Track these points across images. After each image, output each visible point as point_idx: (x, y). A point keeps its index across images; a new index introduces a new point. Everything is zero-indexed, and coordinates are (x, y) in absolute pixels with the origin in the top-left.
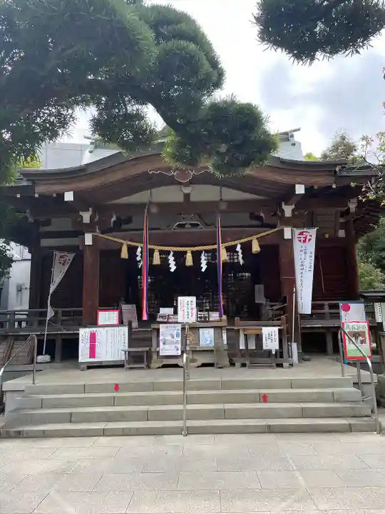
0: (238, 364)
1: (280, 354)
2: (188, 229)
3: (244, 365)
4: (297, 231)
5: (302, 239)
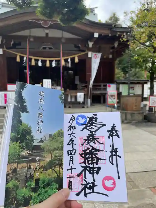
0: (67, 107)
1: (84, 103)
2: (47, 49)
3: (70, 107)
4: (94, 54)
5: (95, 57)
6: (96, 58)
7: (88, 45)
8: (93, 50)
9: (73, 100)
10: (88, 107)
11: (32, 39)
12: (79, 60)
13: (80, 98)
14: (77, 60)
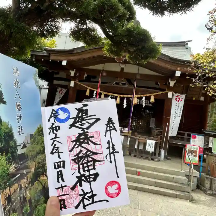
0: (133, 155)
1: (154, 154)
2: (120, 85)
3: (135, 156)
4: (175, 95)
5: (178, 99)
6: (178, 101)
7: (169, 83)
8: (175, 90)
9: (141, 148)
10: (159, 160)
11: (104, 74)
12: (155, 99)
13: (149, 147)
14: (152, 100)
